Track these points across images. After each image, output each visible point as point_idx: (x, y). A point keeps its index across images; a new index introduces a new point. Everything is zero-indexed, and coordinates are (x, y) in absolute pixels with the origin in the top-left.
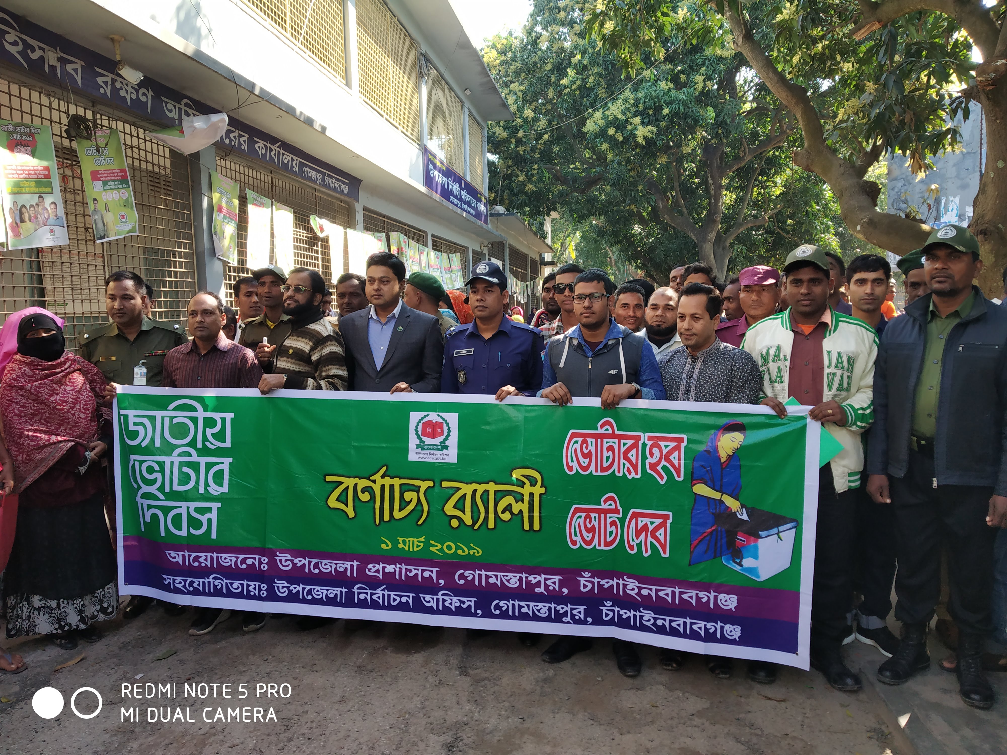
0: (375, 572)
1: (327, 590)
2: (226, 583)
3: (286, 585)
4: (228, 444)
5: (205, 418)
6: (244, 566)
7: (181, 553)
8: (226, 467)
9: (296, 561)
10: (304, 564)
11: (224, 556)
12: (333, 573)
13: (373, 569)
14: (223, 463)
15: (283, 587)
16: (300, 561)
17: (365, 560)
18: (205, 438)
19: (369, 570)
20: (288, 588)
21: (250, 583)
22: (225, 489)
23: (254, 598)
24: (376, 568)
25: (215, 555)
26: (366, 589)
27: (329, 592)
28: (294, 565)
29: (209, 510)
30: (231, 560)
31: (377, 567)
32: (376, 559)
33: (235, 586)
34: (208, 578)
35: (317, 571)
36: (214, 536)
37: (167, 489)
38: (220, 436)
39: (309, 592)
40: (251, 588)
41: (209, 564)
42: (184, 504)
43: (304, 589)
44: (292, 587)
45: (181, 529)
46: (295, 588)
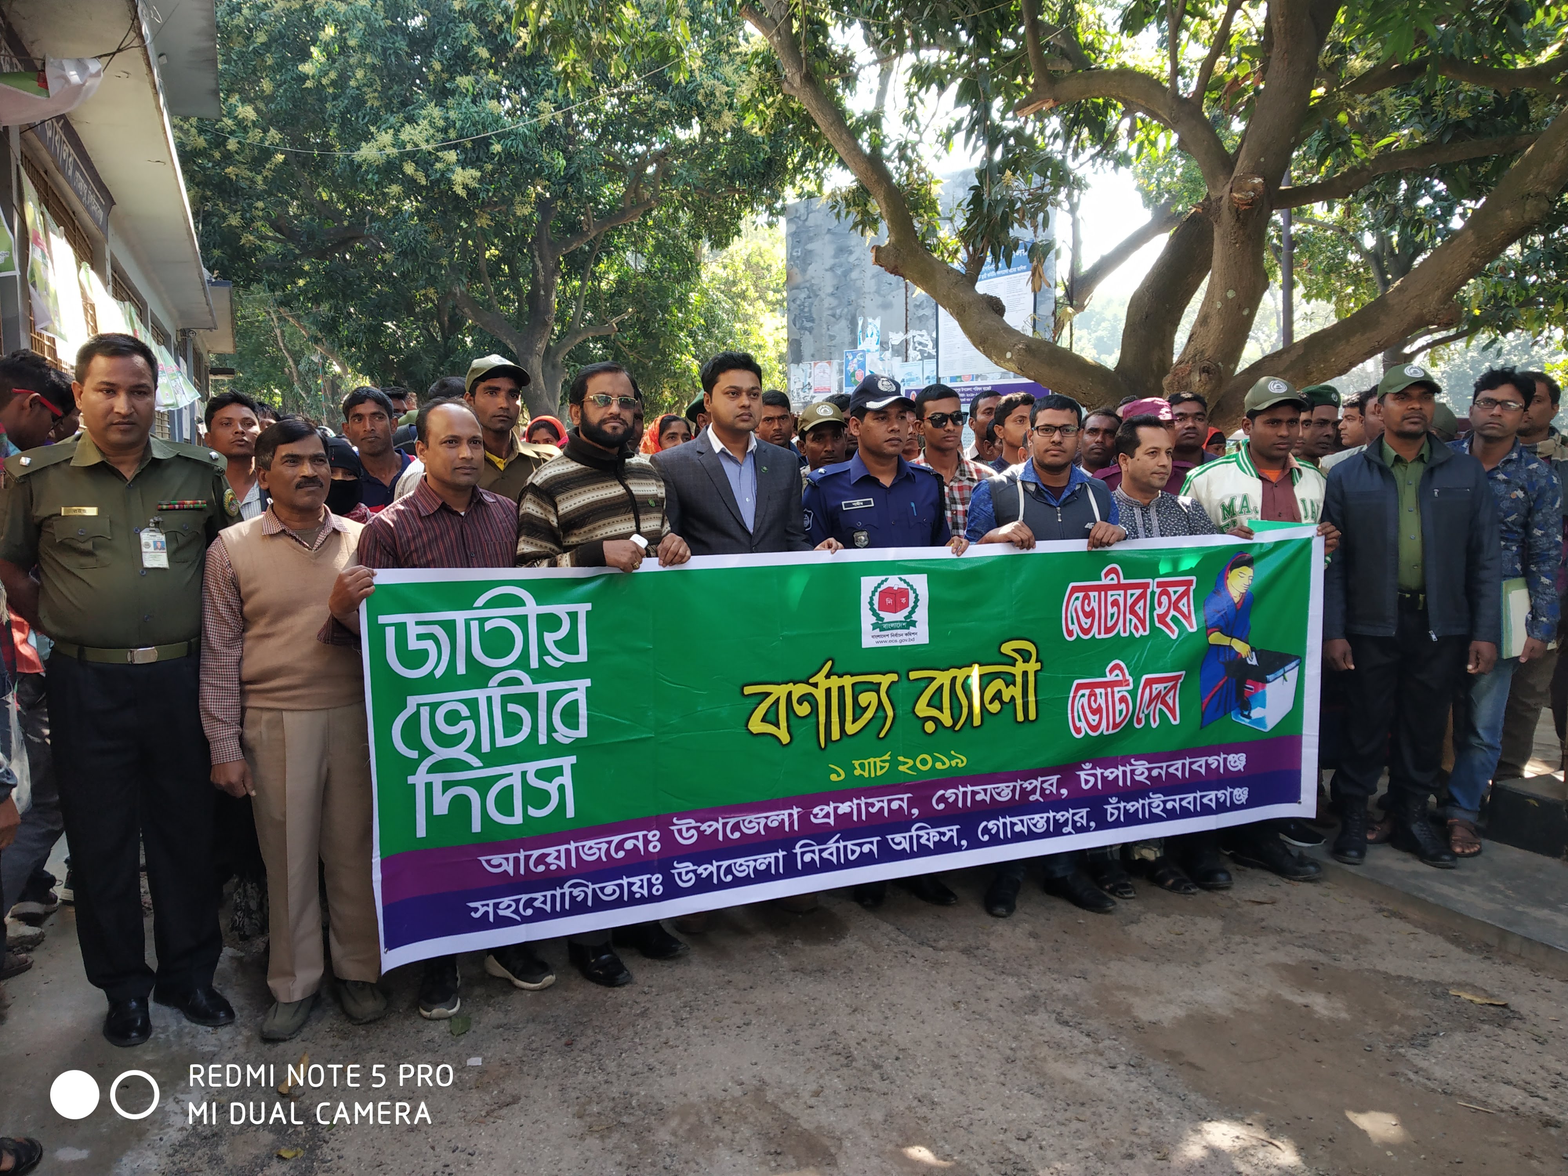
0: (824, 817)
1: (755, 861)
2: (594, 890)
3: (692, 867)
4: (582, 657)
5: (540, 617)
6: (621, 854)
7: (511, 856)
8: (581, 696)
9: (703, 827)
10: (717, 830)
11: (589, 843)
12: (763, 833)
13: (822, 814)
14: (576, 689)
15: (687, 873)
16: (710, 826)
17: (808, 802)
18: (543, 651)
19: (815, 816)
20: (694, 872)
21: (632, 880)
22: (582, 732)
23: (643, 901)
24: (824, 812)
25: (572, 846)
26: (812, 845)
27: (758, 862)
28: (701, 833)
29: (559, 771)
30: (599, 849)
31: (826, 809)
32: (824, 798)
33: (608, 891)
34: (562, 888)
35: (737, 835)
36: (570, 813)
37: (486, 747)
38: (569, 644)
39: (729, 870)
40: (635, 888)
41: (563, 864)
42: (516, 769)
43: (719, 868)
44: (700, 870)
45: (512, 814)
46: (704, 870)
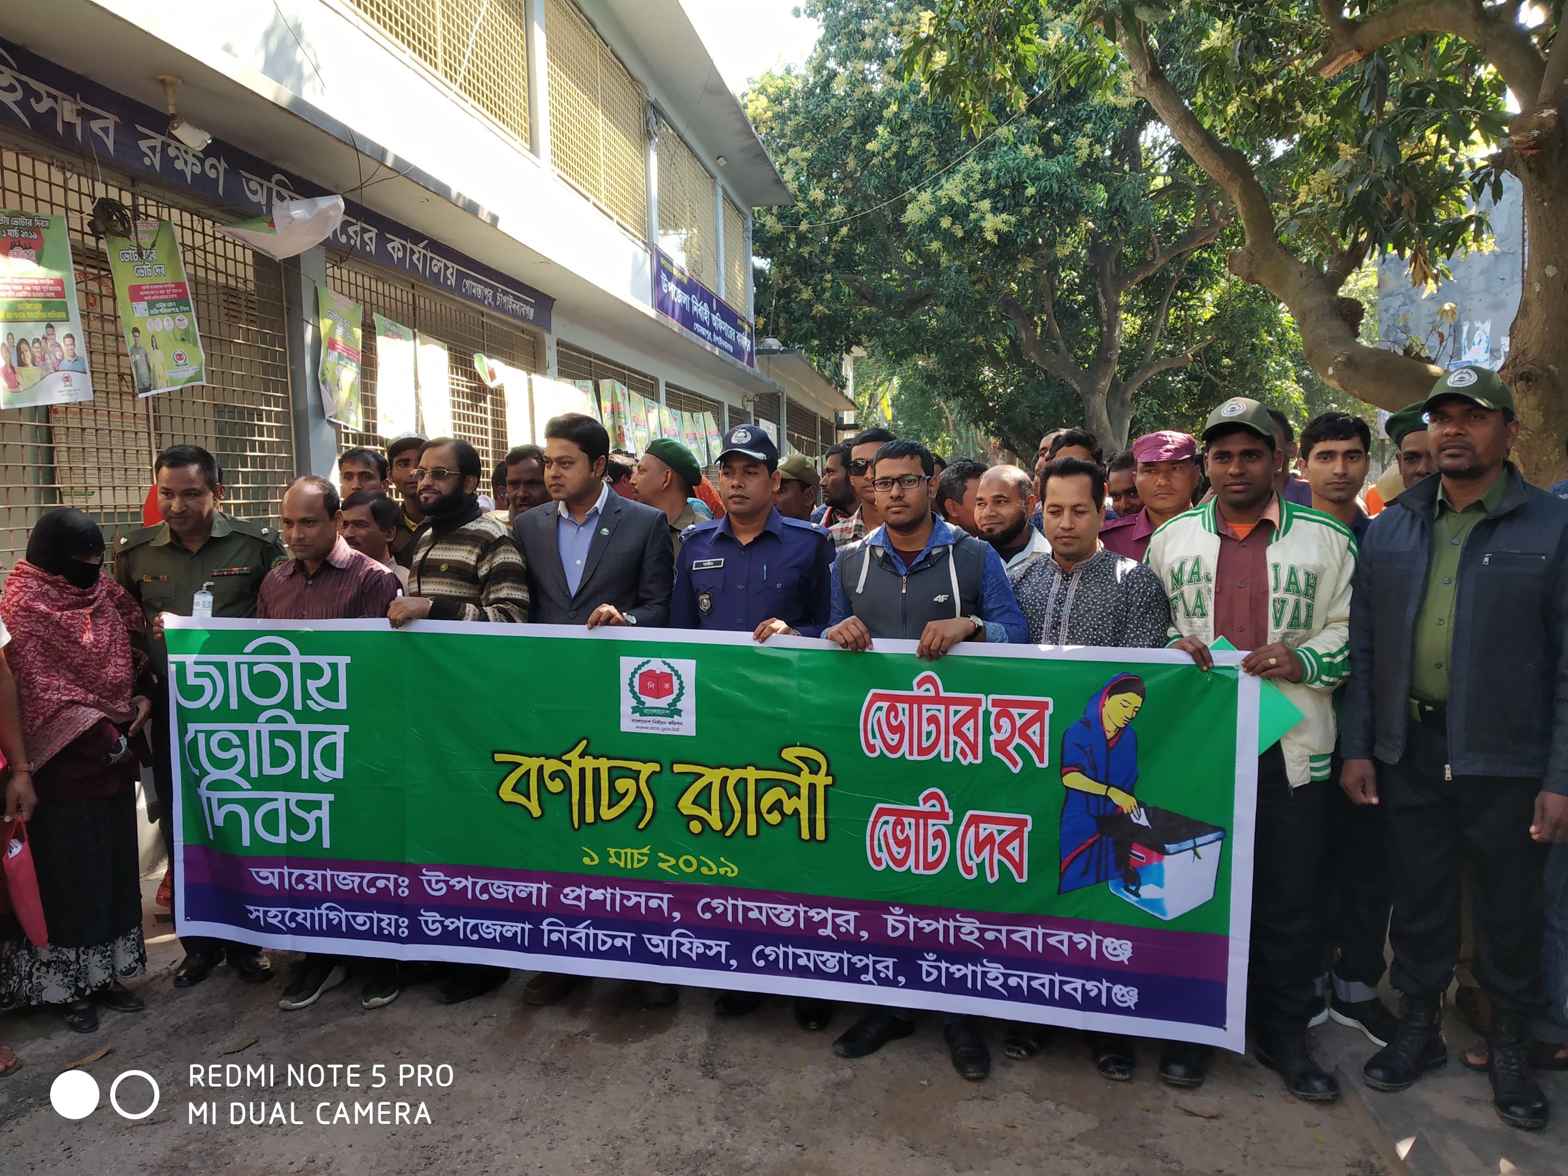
0: (574, 899)
1: (503, 926)
2: (347, 916)
3: (438, 918)
4: (342, 704)
5: (303, 665)
6: (373, 891)
7: (277, 871)
8: (340, 740)
9: (453, 882)
10: (466, 887)
11: (343, 874)
12: (511, 900)
13: (572, 896)
14: (335, 733)
16: (459, 882)
17: (559, 881)
18: (306, 695)
19: (566, 896)
20: (442, 922)
21: (382, 916)
23: (389, 938)
24: (575, 894)
25: (329, 873)
26: (561, 926)
27: (505, 929)
28: (450, 888)
29: (318, 805)
30: (353, 881)
31: (578, 891)
32: (576, 880)
33: (360, 920)
34: (319, 909)
35: (485, 897)
36: (326, 844)
37: (254, 773)
38: (330, 692)
39: (475, 929)
40: (384, 925)
41: (319, 887)
42: (281, 795)
43: (466, 924)
44: (447, 922)
45: (276, 834)
46: (452, 924)
